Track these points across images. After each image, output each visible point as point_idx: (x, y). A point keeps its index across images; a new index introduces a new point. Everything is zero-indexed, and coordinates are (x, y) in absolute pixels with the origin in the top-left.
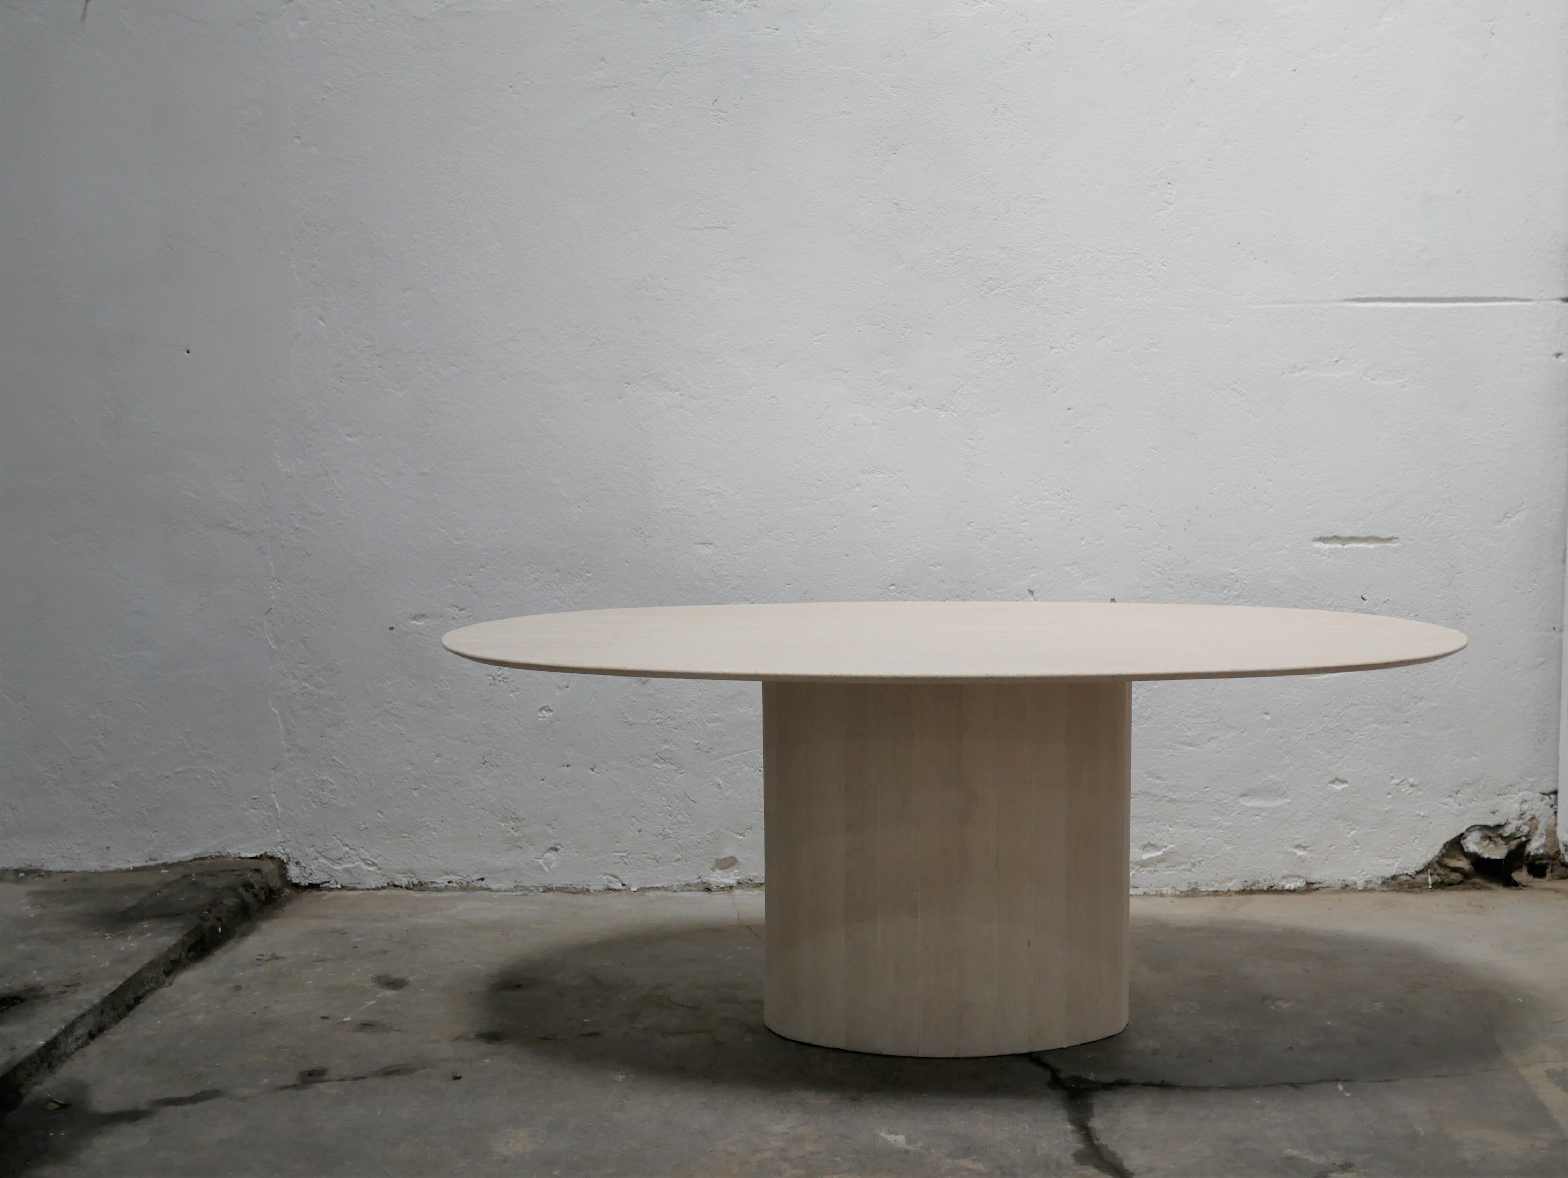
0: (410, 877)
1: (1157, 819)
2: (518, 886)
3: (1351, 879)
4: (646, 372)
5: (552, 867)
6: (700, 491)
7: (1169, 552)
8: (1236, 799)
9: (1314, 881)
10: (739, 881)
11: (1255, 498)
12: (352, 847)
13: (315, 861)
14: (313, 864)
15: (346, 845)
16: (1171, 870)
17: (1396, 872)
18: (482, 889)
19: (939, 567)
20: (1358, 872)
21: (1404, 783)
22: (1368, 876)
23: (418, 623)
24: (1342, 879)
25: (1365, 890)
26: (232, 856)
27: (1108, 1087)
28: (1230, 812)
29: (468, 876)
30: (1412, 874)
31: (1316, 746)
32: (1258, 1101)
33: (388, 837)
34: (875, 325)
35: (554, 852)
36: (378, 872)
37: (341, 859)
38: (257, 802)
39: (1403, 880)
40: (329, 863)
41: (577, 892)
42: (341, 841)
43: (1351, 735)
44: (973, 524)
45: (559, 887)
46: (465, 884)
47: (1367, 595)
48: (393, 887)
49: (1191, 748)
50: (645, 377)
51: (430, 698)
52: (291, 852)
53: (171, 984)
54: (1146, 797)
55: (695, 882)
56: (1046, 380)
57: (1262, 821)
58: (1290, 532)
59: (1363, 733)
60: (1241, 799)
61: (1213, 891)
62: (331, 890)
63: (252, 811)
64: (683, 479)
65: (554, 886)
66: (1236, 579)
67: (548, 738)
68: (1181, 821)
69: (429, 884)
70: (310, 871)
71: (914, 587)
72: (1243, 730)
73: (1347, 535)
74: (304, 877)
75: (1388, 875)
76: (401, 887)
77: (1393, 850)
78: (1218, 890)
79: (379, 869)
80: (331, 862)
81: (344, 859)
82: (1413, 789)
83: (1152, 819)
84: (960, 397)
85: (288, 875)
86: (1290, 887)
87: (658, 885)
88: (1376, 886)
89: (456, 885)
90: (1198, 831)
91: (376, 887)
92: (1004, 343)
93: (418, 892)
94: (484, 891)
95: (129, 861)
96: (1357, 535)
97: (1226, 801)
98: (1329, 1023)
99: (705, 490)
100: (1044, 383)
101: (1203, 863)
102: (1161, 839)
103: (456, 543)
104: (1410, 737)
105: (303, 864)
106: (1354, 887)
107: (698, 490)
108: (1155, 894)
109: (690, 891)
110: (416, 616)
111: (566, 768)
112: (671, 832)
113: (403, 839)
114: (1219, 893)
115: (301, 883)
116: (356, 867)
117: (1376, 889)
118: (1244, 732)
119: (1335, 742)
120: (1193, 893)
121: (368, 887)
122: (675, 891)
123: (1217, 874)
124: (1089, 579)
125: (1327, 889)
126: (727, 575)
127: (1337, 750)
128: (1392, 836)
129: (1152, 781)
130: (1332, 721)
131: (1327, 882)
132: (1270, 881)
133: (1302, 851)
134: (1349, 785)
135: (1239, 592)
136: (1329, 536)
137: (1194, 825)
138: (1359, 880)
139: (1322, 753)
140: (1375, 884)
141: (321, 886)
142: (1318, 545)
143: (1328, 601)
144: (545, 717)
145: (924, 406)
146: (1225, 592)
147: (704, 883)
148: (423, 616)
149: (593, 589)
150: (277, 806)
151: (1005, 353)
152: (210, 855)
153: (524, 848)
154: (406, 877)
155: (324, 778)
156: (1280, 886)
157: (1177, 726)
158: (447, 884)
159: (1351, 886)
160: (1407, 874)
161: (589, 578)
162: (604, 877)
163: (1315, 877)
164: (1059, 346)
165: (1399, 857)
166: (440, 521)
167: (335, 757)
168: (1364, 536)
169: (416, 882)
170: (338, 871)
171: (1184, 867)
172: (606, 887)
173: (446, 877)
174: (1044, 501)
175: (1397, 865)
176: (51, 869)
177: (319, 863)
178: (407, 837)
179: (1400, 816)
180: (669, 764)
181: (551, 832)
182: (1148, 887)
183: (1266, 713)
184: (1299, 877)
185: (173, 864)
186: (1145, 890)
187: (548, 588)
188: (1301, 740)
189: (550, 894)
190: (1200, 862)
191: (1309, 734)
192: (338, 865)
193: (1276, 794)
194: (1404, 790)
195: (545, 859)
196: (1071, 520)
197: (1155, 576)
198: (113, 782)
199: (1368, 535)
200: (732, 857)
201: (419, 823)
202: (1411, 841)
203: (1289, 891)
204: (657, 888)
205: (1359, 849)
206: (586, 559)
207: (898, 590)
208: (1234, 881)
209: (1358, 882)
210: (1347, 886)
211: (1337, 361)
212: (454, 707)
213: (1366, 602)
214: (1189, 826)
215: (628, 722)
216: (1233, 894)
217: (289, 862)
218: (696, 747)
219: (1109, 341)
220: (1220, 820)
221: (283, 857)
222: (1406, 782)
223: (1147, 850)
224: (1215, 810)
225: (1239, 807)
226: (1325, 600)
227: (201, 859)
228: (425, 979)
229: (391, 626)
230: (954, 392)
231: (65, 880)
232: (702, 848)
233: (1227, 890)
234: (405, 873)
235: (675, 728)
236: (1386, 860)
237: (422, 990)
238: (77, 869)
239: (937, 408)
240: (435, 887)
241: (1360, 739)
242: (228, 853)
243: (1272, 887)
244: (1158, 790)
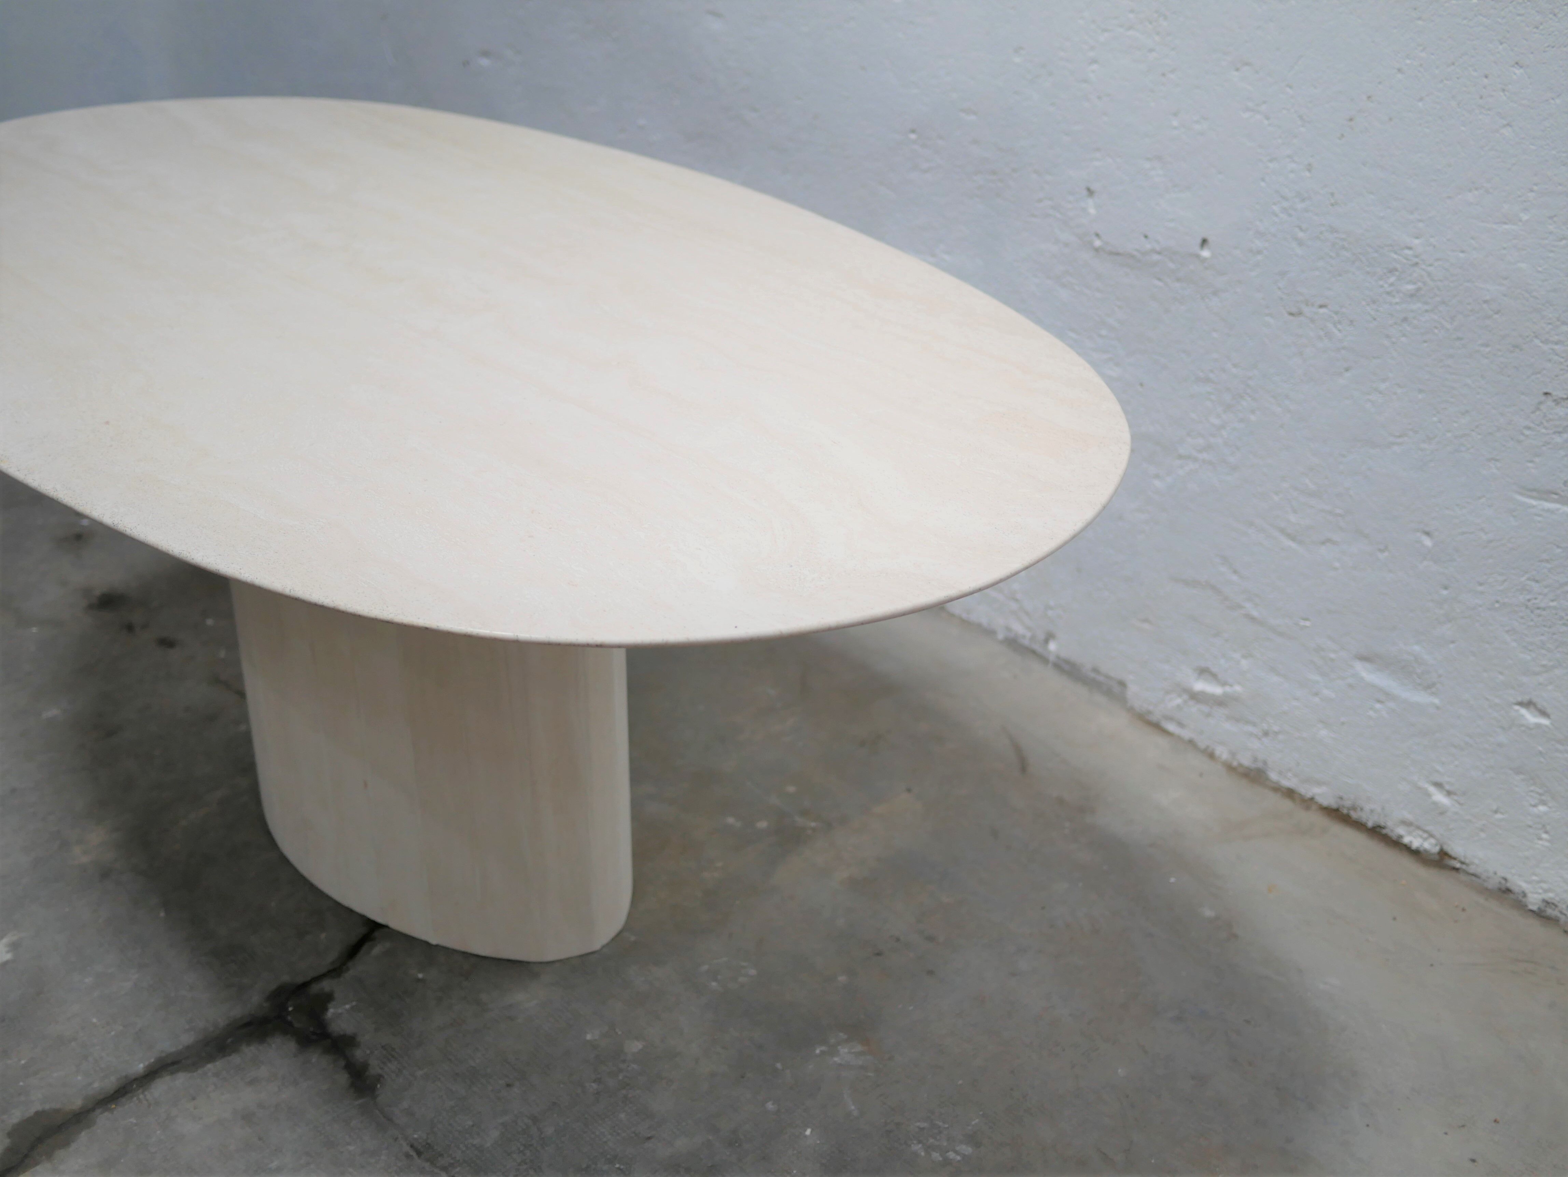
1: (1226, 637)
3: (1519, 883)
7: (1307, 174)
8: (1351, 659)
9: (1454, 856)
11: (1481, 98)
16: (1232, 725)
19: (972, 116)
24: (1503, 875)
25: (1540, 915)
28: (1336, 676)
31: (1507, 629)
44: (1023, 52)
49: (1293, 545)
57: (1385, 715)
58: (1535, 188)
60: (1357, 662)
61: (1287, 789)
66: (1416, 260)
68: (1259, 656)
72: (1382, 547)
78: (1296, 790)
83: (1218, 634)
86: (1411, 842)
90: (1282, 684)
97: (1333, 656)
101: (1281, 737)
102: (1226, 670)
106: (1520, 898)
108: (1203, 749)
114: (1294, 795)
117: (1558, 923)
118: (1383, 552)
119: (1542, 635)
120: (1256, 776)
123: (1298, 765)
125: (1473, 878)
127: (1543, 652)
129: (1226, 574)
130: (1545, 595)
133: (1444, 796)
134: (1551, 724)
137: (1278, 671)
139: (1514, 644)
140: (1561, 913)
156: (1396, 834)
157: (1276, 498)
159: (1516, 896)
163: (1457, 848)
171: (1250, 728)
182: (1197, 734)
183: (1427, 534)
184: (1431, 836)
188: (1480, 606)
190: (1275, 733)
191: (1497, 602)
193: (1418, 681)
197: (1276, 215)
203: (1406, 848)
205: (1547, 840)
208: (1322, 789)
209: (1529, 895)
210: (1508, 891)
214: (1271, 669)
216: (1314, 808)
220: (1318, 682)
223: (1204, 678)
224: (1313, 662)
225: (1352, 676)
233: (1310, 797)
243: (1381, 828)
244: (1232, 591)
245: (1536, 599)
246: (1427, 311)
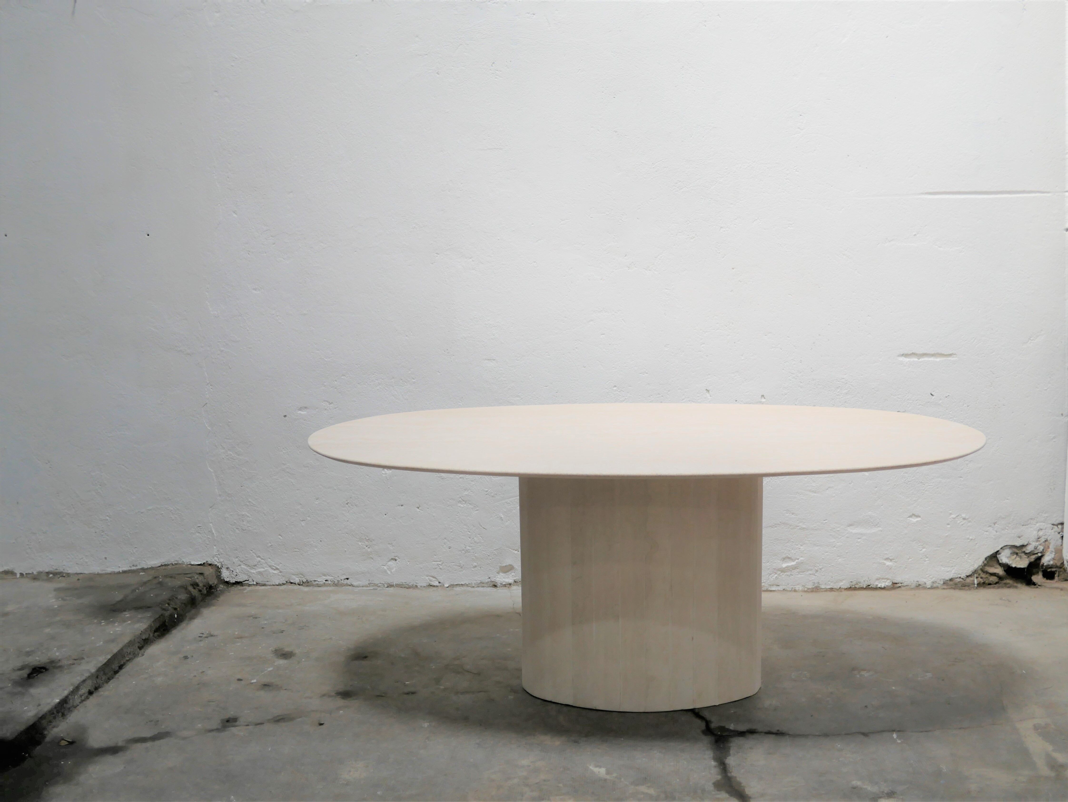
0: (301, 577)
1: (793, 541)
2: (371, 583)
3: (922, 580)
4: (450, 246)
5: (392, 571)
6: (486, 325)
7: (800, 363)
8: (845, 528)
9: (898, 582)
10: (515, 581)
11: (859, 327)
12: (263, 558)
13: (239, 567)
14: (238, 569)
15: (259, 557)
16: (801, 575)
17: (953, 576)
18: (347, 585)
19: (646, 374)
20: (927, 576)
21: (959, 517)
22: (934, 579)
23: (302, 413)
24: (917, 580)
25: (932, 588)
26: (186, 563)
27: (742, 734)
28: (841, 536)
29: (338, 576)
30: (964, 578)
31: (900, 493)
32: (839, 746)
33: (286, 551)
34: (602, 213)
35: (394, 562)
36: (280, 574)
37: (255, 566)
38: (200, 529)
39: (957, 582)
40: (248, 569)
41: (409, 587)
42: (256, 554)
43: (923, 486)
44: (669, 346)
45: (398, 584)
46: (336, 582)
47: (934, 392)
48: (289, 584)
49: (815, 494)
50: (449, 249)
51: (311, 461)
52: (223, 561)
53: (143, 655)
54: (784, 526)
55: (487, 581)
56: (718, 249)
57: (863, 542)
58: (882, 350)
59: (931, 484)
60: (848, 528)
61: (830, 588)
62: (249, 585)
63: (198, 534)
64: (475, 317)
65: (395, 583)
66: (846, 382)
67: (389, 488)
68: (808, 542)
69: (313, 582)
70: (236, 573)
71: (629, 388)
72: (850, 482)
73: (921, 353)
74: (232, 577)
75: (947, 578)
76: (295, 584)
77: (951, 562)
78: (833, 588)
79: (281, 572)
80: (249, 567)
81: (257, 566)
82: (965, 521)
83: (789, 541)
84: (660, 261)
85: (222, 576)
86: (881, 585)
87: (462, 583)
88: (939, 585)
89: (331, 583)
90: (820, 549)
91: (279, 584)
92: (689, 225)
93: (306, 587)
94: (349, 587)
95: (119, 567)
96: (928, 353)
97: (838, 529)
98: (894, 688)
99: (490, 324)
100: (716, 251)
101: (823, 570)
102: (795, 554)
103: (326, 360)
104: (963, 487)
105: (231, 569)
106: (924, 586)
107: (485, 324)
108: (790, 590)
109: (483, 587)
110: (301, 408)
111: (401, 507)
112: (470, 548)
113: (295, 553)
114: (834, 589)
115: (230, 581)
116: (265, 571)
117: (939, 587)
118: (851, 484)
119: (912, 490)
120: (816, 589)
121: (274, 584)
122: (473, 587)
123: (832, 577)
124: (746, 382)
125: (906, 587)
126: (505, 381)
127: (913, 495)
128: (951, 552)
129: (789, 516)
130: (910, 476)
131: (906, 582)
132: (868, 582)
133: (890, 562)
134: (921, 519)
135: (848, 390)
136: (909, 353)
137: (817, 545)
138: (927, 581)
139: (903, 497)
140: (939, 584)
141: (243, 583)
142: (901, 359)
143: (908, 397)
144: (386, 474)
145: (636, 267)
146: (838, 390)
147: (493, 582)
148: (306, 408)
149: (417, 390)
150: (214, 531)
151: (690, 231)
152: (171, 563)
153: (374, 559)
154: (298, 577)
155: (243, 513)
156: (875, 585)
158: (325, 582)
159: (923, 585)
160: (960, 577)
161: (414, 383)
162: (427, 578)
163: (898, 580)
164: (726, 226)
165: (955, 566)
166: (315, 346)
167: (250, 500)
168: (933, 353)
169: (305, 580)
170: (254, 573)
171: (810, 572)
172: (428, 584)
173: (325, 577)
174: (716, 330)
175: (953, 572)
176: (69, 572)
177: (242, 568)
178: (298, 551)
179: (956, 539)
180: (468, 504)
181: (391, 548)
182: (786, 586)
184: (888, 579)
185: (147, 569)
186: (784, 587)
187: (387, 389)
188: (889, 489)
189: (392, 589)
190: (820, 569)
191: (895, 485)
192: (254, 569)
193: (872, 525)
194: (959, 522)
195: (388, 566)
196: (735, 343)
197: (791, 380)
198: (107, 516)
199: (936, 352)
200: (510, 565)
201: (305, 543)
202: (963, 555)
203: (880, 588)
204: (462, 584)
205: (928, 560)
206: (411, 370)
207: (619, 390)
208: (844, 581)
209: (927, 583)
210: (920, 585)
211: (915, 235)
212: (327, 467)
213: (933, 397)
214: (814, 545)
215: (441, 477)
216: (843, 590)
217: (222, 568)
218: (486, 494)
219: (760, 223)
220: (834, 542)
221: (218, 564)
222: (961, 516)
223: (786, 561)
224: (831, 535)
225: (847, 533)
226: (906, 396)
227: (165, 565)
228: (306, 651)
229: (285, 415)
230: (655, 257)
231: (78, 580)
232: (491, 559)
233: (839, 587)
234: (297, 575)
235: (472, 481)
236: (946, 568)
237: (303, 660)
238: (86, 572)
239: (644, 269)
240: (317, 584)
241: (929, 488)
242: (183, 561)
243: (869, 585)
244: (793, 521)
245: (907, 479)
246: (853, 397)
